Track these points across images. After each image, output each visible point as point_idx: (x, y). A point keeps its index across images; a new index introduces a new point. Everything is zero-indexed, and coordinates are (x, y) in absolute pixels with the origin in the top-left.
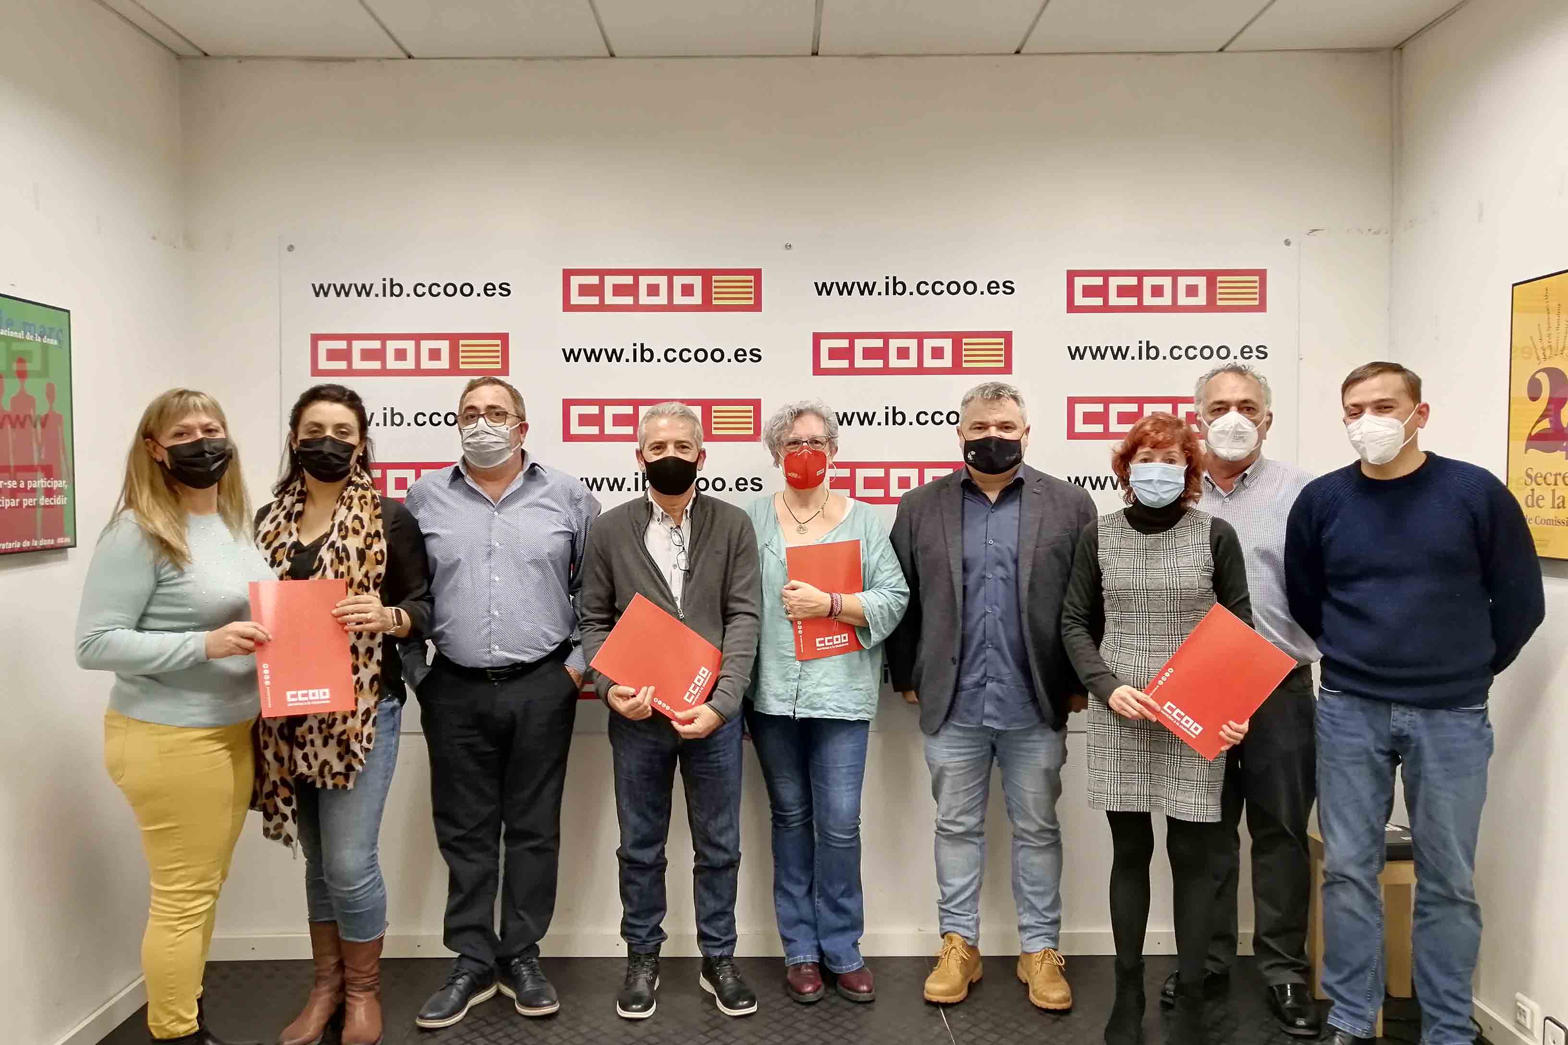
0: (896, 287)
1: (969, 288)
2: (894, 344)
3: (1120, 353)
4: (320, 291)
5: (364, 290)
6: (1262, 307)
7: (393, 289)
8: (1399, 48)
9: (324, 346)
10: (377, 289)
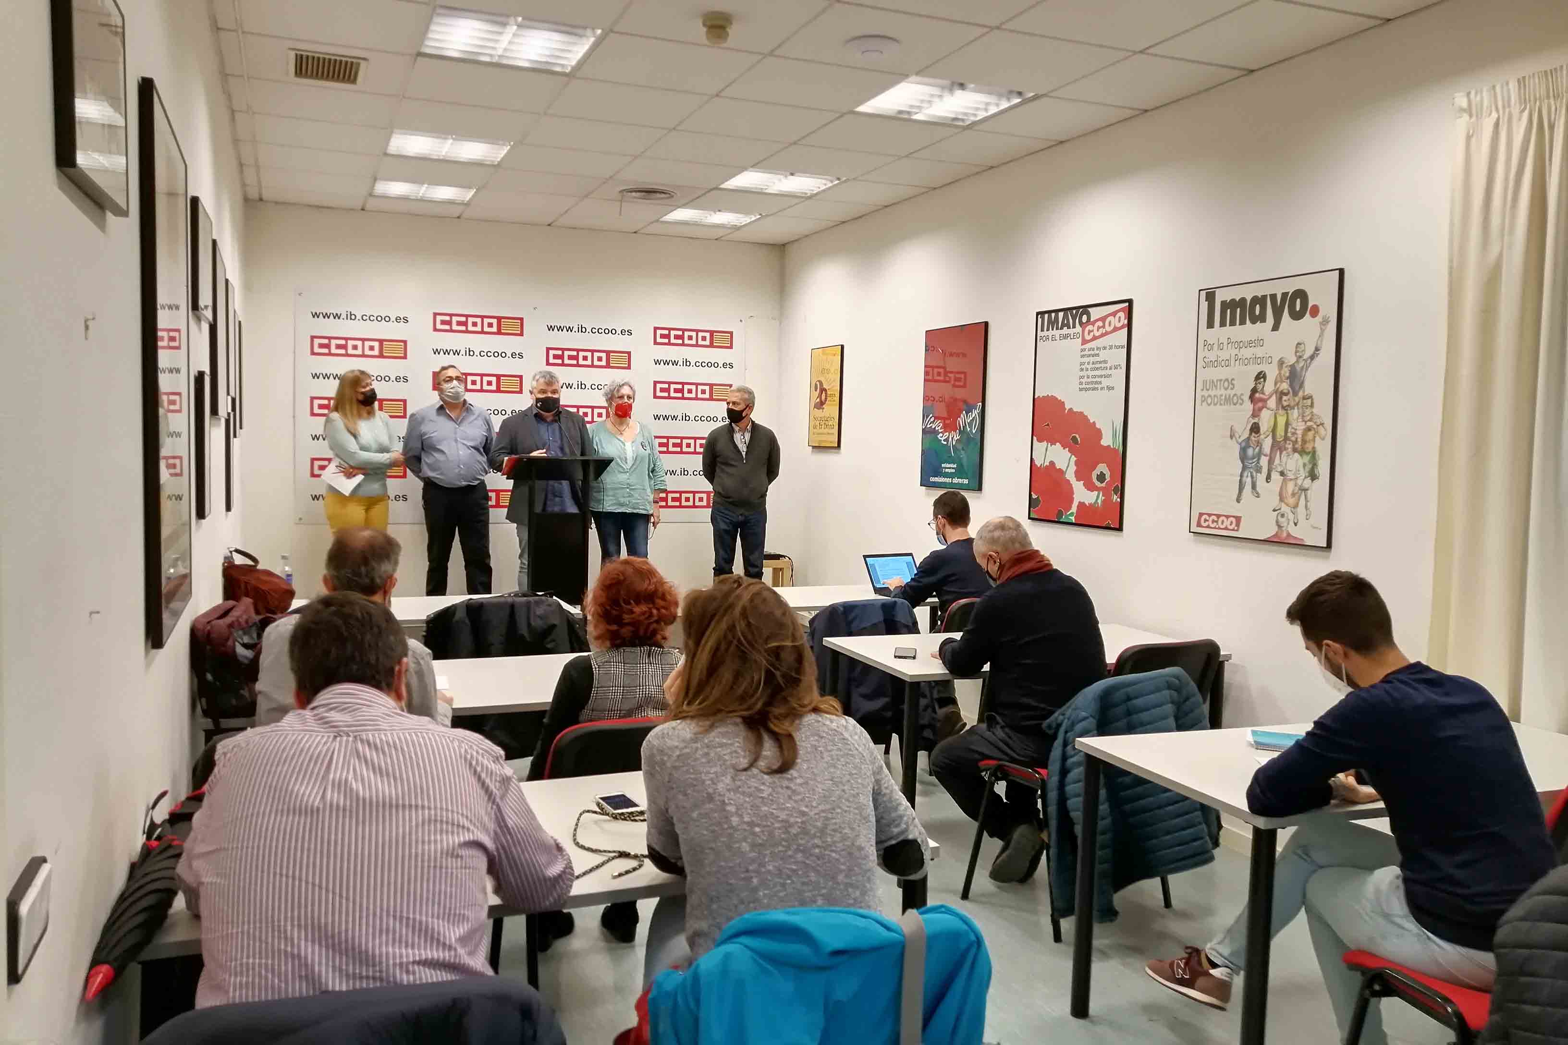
0: (582, 329)
1: (613, 332)
2: (581, 354)
3: (675, 363)
4: (315, 315)
5: (337, 316)
6: (731, 347)
7: (351, 316)
8: (784, 245)
9: (317, 342)
10: (344, 316)
